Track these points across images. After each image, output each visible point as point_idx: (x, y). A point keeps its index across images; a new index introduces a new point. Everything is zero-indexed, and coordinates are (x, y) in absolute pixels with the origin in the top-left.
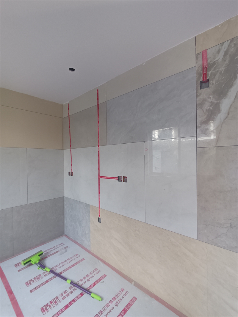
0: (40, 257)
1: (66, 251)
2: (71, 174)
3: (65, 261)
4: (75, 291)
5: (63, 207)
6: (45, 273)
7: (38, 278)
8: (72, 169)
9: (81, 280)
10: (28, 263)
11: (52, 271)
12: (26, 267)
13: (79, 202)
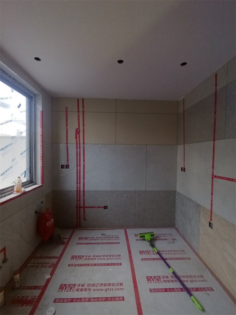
0: (152, 238)
1: (174, 243)
2: (183, 169)
3: (172, 251)
4: (176, 282)
5: (175, 200)
6: (153, 251)
7: (148, 252)
8: (184, 165)
9: (184, 277)
10: (143, 237)
11: (158, 253)
12: (141, 240)
13: (190, 199)
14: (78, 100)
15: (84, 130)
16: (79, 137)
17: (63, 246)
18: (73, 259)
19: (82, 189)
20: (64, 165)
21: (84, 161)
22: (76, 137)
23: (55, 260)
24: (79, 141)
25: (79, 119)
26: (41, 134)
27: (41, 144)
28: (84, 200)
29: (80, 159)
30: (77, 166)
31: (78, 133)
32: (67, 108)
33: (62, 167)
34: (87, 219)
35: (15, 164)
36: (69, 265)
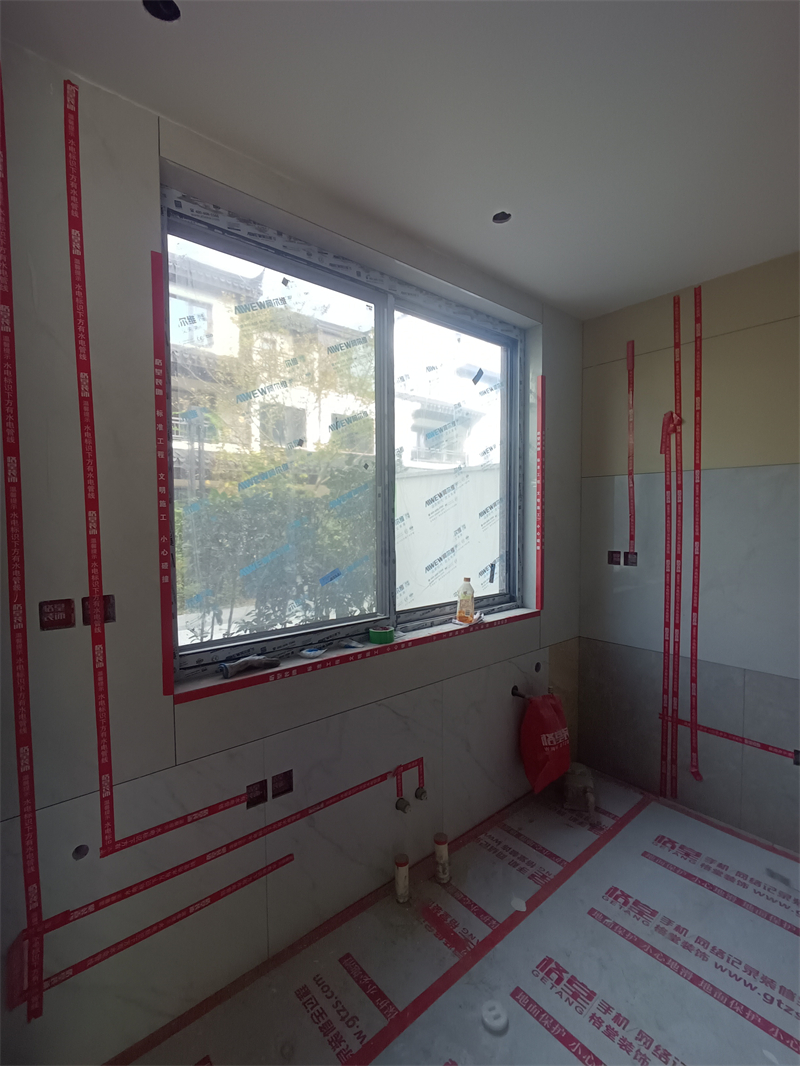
14: (677, 302)
15: (698, 413)
16: (679, 445)
17: (592, 837)
18: (611, 899)
19: (685, 651)
20: (619, 553)
21: (697, 538)
22: (665, 448)
23: (554, 869)
24: (679, 462)
25: (678, 374)
26: (539, 449)
27: (539, 482)
28: (694, 698)
29: (679, 532)
30: (668, 557)
31: (675, 430)
32: (631, 345)
33: (613, 557)
34: (704, 777)
35: (463, 541)
36: (591, 912)
